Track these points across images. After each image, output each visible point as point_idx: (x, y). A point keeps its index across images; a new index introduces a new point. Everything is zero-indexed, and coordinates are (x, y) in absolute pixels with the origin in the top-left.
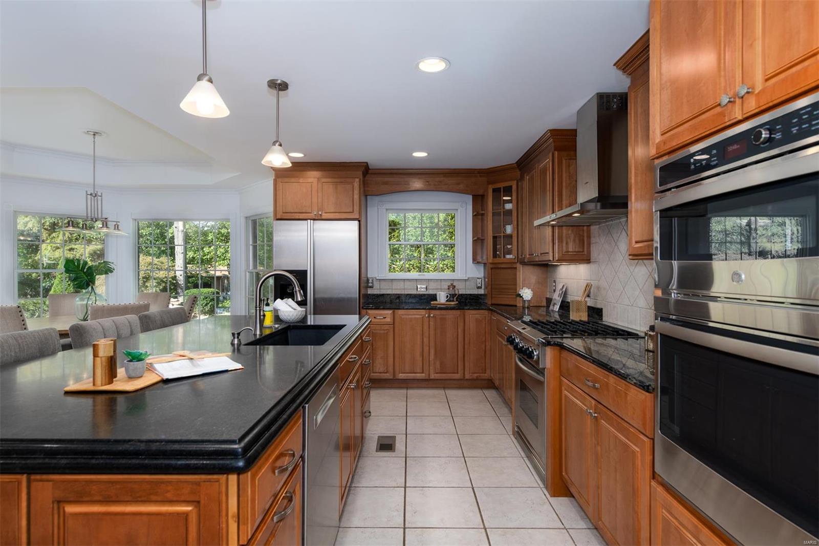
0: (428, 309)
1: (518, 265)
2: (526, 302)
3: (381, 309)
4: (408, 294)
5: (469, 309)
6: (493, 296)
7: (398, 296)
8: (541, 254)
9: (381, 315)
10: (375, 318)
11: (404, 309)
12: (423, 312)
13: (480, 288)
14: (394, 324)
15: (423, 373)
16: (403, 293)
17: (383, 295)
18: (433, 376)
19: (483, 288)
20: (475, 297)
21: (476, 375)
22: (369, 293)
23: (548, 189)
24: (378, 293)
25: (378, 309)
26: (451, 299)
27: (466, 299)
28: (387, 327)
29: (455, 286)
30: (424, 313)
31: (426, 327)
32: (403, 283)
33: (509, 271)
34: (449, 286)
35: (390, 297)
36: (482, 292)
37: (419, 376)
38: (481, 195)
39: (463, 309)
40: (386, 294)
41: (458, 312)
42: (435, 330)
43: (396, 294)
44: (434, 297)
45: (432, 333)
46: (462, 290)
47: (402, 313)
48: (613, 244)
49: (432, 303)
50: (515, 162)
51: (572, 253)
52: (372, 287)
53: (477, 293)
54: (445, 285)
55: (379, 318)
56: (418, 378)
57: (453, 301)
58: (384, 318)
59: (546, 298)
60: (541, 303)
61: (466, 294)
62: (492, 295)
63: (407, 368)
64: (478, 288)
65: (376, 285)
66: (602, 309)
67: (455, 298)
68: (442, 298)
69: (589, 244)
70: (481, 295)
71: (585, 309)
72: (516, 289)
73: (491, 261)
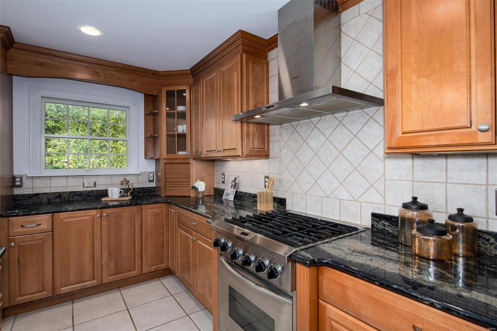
0: (99, 209)
1: (191, 161)
2: (200, 193)
3: (33, 215)
4: (71, 192)
5: (146, 204)
6: (167, 188)
7: (59, 195)
8: (224, 150)
9: (32, 222)
10: (22, 226)
11: (67, 211)
12: (94, 212)
13: (153, 181)
14: (53, 231)
15: (94, 279)
16: (66, 190)
17: (37, 195)
18: (106, 280)
19: (155, 181)
20: (148, 190)
21: (154, 267)
22: (15, 193)
23: (236, 89)
24: (30, 192)
25: (29, 215)
26: (125, 194)
27: (139, 192)
28: (42, 236)
29: (128, 182)
30: (95, 214)
31: (97, 229)
32: (66, 179)
33: (182, 166)
34: (121, 182)
35: (48, 197)
36: (153, 185)
37: (88, 284)
38: (153, 96)
39: (141, 204)
40: (42, 193)
41: (135, 208)
42: (109, 229)
43: (56, 193)
44: (105, 193)
45: (105, 233)
46: (136, 184)
47: (65, 216)
48: (301, 141)
49: (103, 199)
50: (189, 69)
51: (256, 149)
52: (20, 186)
53: (149, 186)
54: (118, 180)
55: (28, 226)
56: (87, 287)
57: (127, 196)
58: (38, 225)
59: (214, 188)
60: (210, 193)
61: (139, 188)
62: (165, 187)
63: (73, 278)
64: (150, 181)
65: (27, 183)
66: (286, 199)
67: (129, 193)
68: (114, 194)
69: (268, 142)
70: (153, 188)
71: (271, 200)
72: (190, 182)
73: (165, 157)
